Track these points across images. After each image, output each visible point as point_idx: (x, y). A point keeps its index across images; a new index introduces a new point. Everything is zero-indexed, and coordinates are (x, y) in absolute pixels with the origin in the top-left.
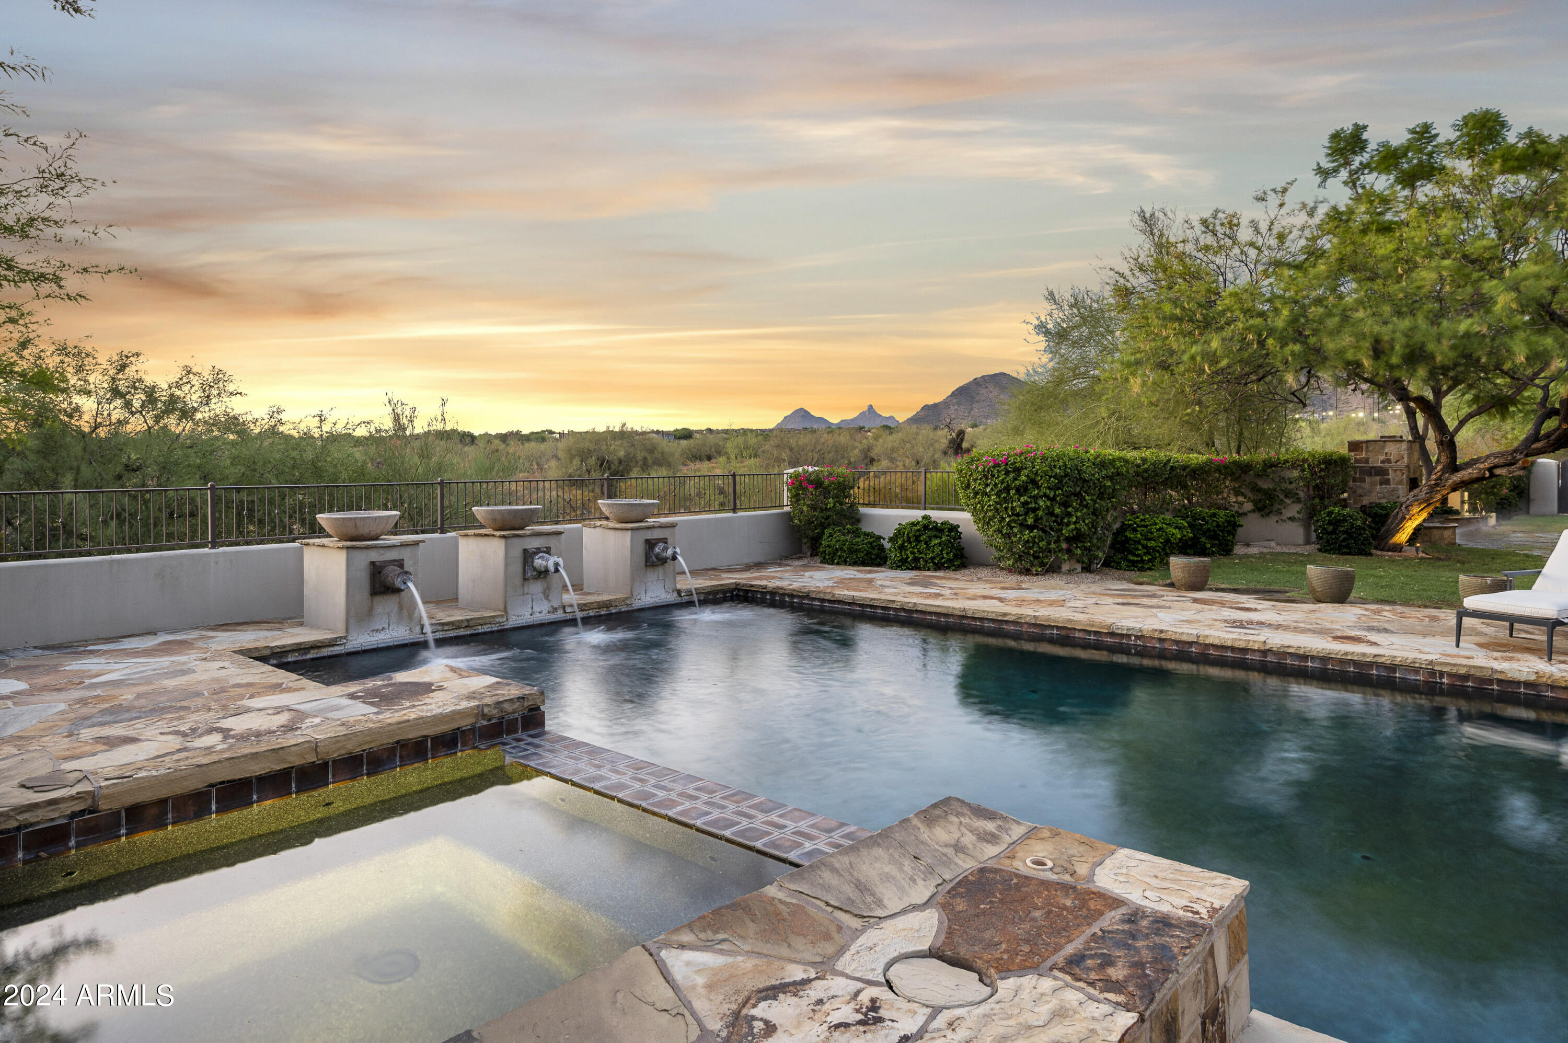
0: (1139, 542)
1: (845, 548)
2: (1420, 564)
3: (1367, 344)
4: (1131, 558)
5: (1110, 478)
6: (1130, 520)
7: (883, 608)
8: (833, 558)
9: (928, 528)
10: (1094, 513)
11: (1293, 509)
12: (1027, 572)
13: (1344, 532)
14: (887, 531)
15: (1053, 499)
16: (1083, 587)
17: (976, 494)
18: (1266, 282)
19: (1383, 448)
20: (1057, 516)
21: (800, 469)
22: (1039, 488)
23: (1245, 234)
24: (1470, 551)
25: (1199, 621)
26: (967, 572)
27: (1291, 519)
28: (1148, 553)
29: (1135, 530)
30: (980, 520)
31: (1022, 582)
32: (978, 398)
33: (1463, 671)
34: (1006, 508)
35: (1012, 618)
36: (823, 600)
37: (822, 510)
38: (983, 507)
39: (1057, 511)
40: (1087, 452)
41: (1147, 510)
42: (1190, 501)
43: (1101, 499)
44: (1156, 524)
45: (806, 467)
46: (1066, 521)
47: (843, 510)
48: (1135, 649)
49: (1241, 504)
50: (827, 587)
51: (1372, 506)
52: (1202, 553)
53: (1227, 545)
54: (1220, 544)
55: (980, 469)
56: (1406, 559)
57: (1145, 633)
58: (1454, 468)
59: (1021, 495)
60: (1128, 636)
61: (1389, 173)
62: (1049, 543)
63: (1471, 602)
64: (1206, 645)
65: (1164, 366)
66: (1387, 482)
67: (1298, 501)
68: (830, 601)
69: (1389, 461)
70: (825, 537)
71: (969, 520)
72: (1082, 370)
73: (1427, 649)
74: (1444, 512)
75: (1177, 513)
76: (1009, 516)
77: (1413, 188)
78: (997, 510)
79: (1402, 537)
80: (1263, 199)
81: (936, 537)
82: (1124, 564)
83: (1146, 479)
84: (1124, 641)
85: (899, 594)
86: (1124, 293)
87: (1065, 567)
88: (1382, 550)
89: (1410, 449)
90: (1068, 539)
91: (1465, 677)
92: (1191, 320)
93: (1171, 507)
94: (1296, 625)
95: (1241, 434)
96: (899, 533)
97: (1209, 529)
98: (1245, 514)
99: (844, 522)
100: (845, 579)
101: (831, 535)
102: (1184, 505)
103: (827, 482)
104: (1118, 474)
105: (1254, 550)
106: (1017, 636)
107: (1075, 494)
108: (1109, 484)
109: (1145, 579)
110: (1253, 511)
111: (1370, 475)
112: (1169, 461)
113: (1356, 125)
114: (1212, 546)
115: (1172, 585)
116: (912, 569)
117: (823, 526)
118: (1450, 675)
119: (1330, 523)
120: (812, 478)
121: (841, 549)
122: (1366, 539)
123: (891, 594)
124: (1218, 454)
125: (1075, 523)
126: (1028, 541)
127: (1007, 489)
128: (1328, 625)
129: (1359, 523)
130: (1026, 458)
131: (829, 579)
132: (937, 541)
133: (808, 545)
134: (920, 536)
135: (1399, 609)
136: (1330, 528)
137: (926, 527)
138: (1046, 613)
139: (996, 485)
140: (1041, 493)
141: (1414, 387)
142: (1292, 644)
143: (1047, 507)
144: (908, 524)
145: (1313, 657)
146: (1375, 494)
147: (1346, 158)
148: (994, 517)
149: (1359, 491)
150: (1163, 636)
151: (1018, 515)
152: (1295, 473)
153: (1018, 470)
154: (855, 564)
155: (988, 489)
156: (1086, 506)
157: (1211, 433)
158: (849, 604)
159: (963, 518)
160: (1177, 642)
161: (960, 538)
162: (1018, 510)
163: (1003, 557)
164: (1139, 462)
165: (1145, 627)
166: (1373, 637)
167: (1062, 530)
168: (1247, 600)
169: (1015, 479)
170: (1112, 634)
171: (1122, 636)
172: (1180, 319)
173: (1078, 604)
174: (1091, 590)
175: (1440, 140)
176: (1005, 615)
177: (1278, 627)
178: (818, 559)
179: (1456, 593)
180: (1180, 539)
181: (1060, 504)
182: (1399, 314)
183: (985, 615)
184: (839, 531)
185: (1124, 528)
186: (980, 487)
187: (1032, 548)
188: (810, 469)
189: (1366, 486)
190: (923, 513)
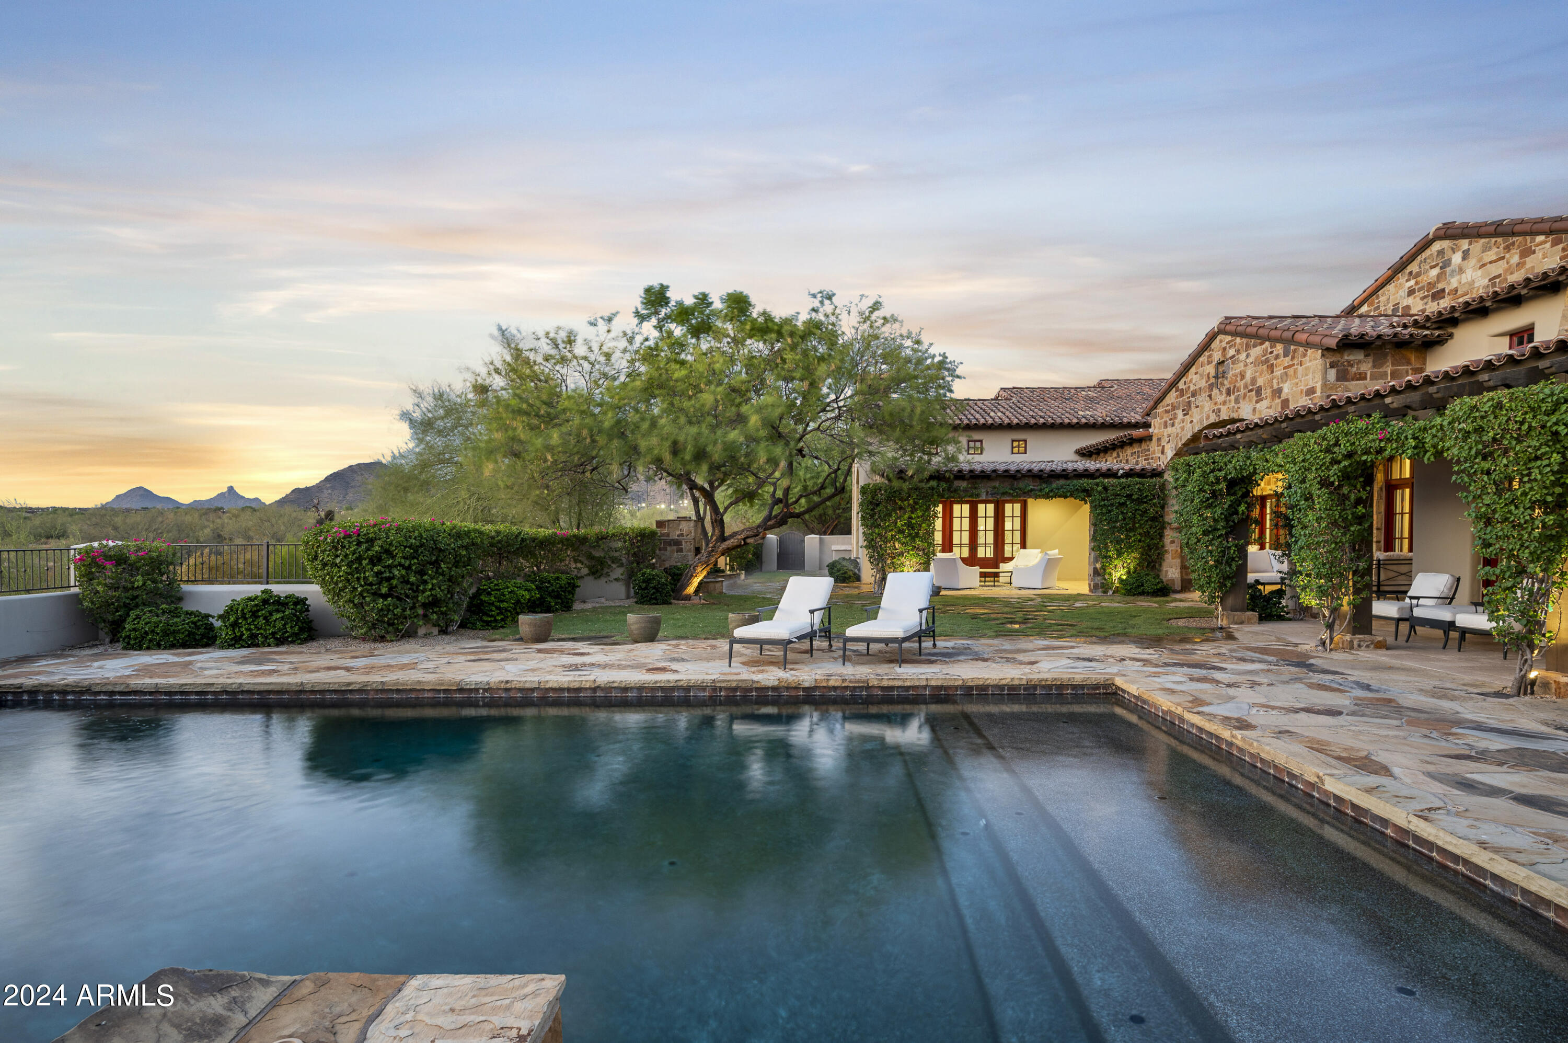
0: (493, 604)
1: (158, 630)
2: (702, 608)
3: (667, 444)
4: (485, 618)
5: (466, 547)
6: (485, 585)
7: (197, 693)
8: (138, 643)
9: (267, 600)
10: (450, 580)
11: (618, 572)
12: (382, 639)
13: (654, 588)
14: (218, 609)
15: (408, 568)
16: (438, 648)
17: (325, 565)
18: (597, 391)
19: (679, 525)
20: (412, 584)
21: (96, 544)
22: (393, 557)
23: (580, 349)
24: (732, 597)
25: (542, 669)
26: (315, 644)
27: (616, 580)
28: (501, 613)
29: (489, 594)
30: (329, 591)
31: (375, 649)
32: (353, 484)
33: (734, 684)
34: (358, 579)
35: (357, 687)
36: (113, 693)
37: (126, 589)
38: (332, 578)
39: (413, 579)
40: (443, 524)
41: (502, 576)
42: (539, 568)
43: (456, 567)
44: (508, 588)
45: (105, 542)
46: (421, 588)
47: (157, 588)
48: (483, 701)
49: (579, 569)
50: (121, 677)
51: (671, 568)
52: (548, 610)
53: (567, 603)
54: (563, 603)
55: (329, 540)
56: (694, 605)
57: (492, 685)
58: (723, 538)
59: (374, 565)
60: (477, 690)
61: (683, 325)
62: (404, 610)
63: (740, 632)
64: (547, 689)
65: (517, 455)
66: (681, 550)
67: (622, 565)
68: (121, 693)
69: (682, 535)
70: (130, 619)
71: (318, 592)
72: (447, 456)
73: (710, 671)
74: (716, 571)
75: (527, 578)
76: (361, 586)
77: (698, 338)
78: (348, 581)
79: (691, 589)
80: (595, 325)
81: (278, 611)
82: (479, 624)
83: (500, 549)
84: (473, 695)
85: (221, 675)
86: (482, 389)
87: (421, 631)
88: (678, 600)
89: (696, 526)
90: (424, 606)
91: (735, 689)
92: (537, 415)
93: (522, 574)
94: (619, 663)
95: (580, 514)
96: (231, 609)
97: (553, 590)
98: (582, 577)
99: (159, 602)
100: (152, 665)
101: (138, 617)
102: (533, 572)
103: (133, 557)
104: (473, 544)
105: (589, 606)
106: (362, 704)
107: (431, 563)
108: (464, 553)
109: (497, 636)
110: (588, 575)
111: (670, 545)
112: (520, 533)
113: (662, 285)
114: (556, 604)
115: (521, 639)
116: (249, 646)
117: (128, 608)
118: (726, 689)
119: (644, 582)
120: (112, 553)
121: (153, 631)
122: (668, 592)
123: (211, 676)
124: (561, 529)
125: (431, 590)
126: (382, 609)
127: (359, 559)
128: (643, 660)
129: (663, 580)
130: (379, 530)
131: (126, 668)
132: (279, 615)
133: (107, 630)
134: (258, 611)
135: (691, 642)
136: (644, 585)
137: (265, 602)
138: (395, 678)
139: (346, 556)
140: (396, 563)
141: (700, 481)
142: (615, 679)
143: (402, 576)
144: (242, 600)
145: (631, 688)
146: (673, 559)
147: (656, 309)
148: (345, 587)
149: (663, 557)
150: (508, 686)
151: (371, 584)
152: (620, 544)
153: (371, 541)
154: (172, 646)
155: (338, 560)
156: (443, 574)
157: (557, 512)
158: (151, 693)
159: (311, 591)
160: (520, 690)
161: (307, 610)
162: (371, 579)
163: (356, 626)
164: (493, 534)
165: (493, 680)
166: (675, 666)
167: (418, 596)
168: (582, 647)
169: (368, 549)
170: (461, 690)
171: (470, 690)
172: (527, 414)
173: (430, 665)
174: (445, 650)
175: (714, 307)
176: (349, 684)
177: (605, 666)
178: (120, 645)
179: (726, 627)
180: (529, 600)
181: (415, 573)
182: (690, 423)
183: (326, 687)
184: (150, 611)
185: (479, 592)
186: (329, 558)
187: (386, 615)
188: (111, 543)
189: (668, 553)
190: (263, 587)
